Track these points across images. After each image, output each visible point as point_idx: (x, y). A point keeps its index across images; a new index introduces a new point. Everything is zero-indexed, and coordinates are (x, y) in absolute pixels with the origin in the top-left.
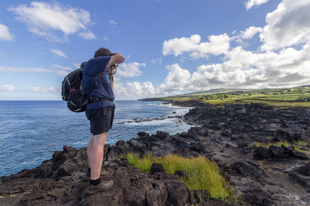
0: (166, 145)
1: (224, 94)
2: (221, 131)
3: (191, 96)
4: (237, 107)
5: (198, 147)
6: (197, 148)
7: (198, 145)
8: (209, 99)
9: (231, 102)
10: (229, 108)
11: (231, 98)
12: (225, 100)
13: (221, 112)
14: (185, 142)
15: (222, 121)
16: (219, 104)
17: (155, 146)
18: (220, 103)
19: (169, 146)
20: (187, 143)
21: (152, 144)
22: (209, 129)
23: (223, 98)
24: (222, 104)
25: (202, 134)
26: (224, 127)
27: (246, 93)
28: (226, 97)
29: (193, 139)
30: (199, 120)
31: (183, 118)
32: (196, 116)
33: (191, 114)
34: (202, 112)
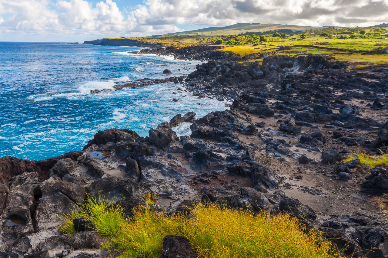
0: (174, 164)
1: (259, 34)
2: (273, 118)
3: (197, 36)
4: (285, 62)
5: (247, 168)
6: (244, 170)
7: (246, 162)
8: (233, 44)
9: (272, 50)
10: (270, 64)
11: (270, 43)
12: (261, 48)
13: (257, 71)
15: (271, 96)
16: (250, 55)
17: (149, 168)
18: (252, 53)
19: (180, 163)
20: (221, 157)
21: (142, 161)
22: (250, 115)
23: (258, 43)
24: (257, 54)
25: (242, 130)
26: (279, 111)
27: (297, 33)
28: (262, 40)
29: (229, 144)
30: (216, 87)
31: (184, 82)
32: (210, 80)
33: (200, 74)
34: (220, 71)
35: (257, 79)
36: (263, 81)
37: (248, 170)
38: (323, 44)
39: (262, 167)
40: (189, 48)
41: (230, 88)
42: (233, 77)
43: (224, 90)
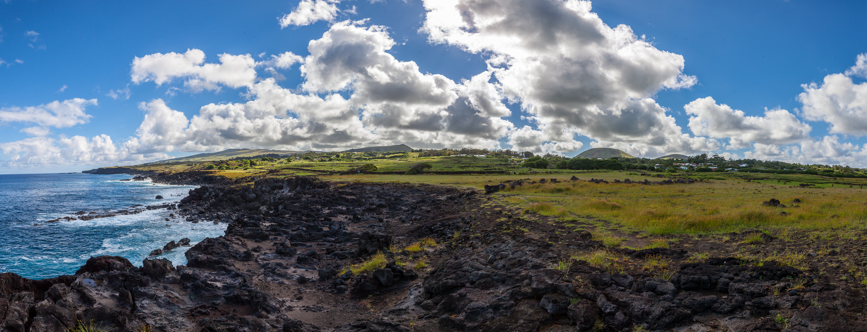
0: (170, 295)
1: (249, 158)
2: (269, 241)
3: (189, 162)
4: (276, 184)
5: (246, 295)
6: (242, 298)
7: (244, 290)
8: (225, 168)
9: (262, 174)
10: (262, 187)
11: (260, 167)
12: (251, 171)
13: (249, 194)
14: (211, 284)
15: (264, 219)
16: (242, 179)
17: (144, 299)
18: (244, 176)
19: (177, 295)
20: (217, 286)
21: (136, 292)
22: (245, 240)
23: (248, 167)
24: (248, 177)
25: (238, 256)
26: (274, 233)
27: (284, 157)
28: (252, 164)
29: (224, 273)
30: (210, 212)
31: (177, 207)
32: (203, 204)
33: (193, 199)
34: (213, 196)
35: (250, 202)
36: (256, 204)
37: (246, 298)
38: (308, 166)
39: (261, 293)
40: (181, 174)
41: (224, 212)
42: (226, 201)
43: (218, 214)
